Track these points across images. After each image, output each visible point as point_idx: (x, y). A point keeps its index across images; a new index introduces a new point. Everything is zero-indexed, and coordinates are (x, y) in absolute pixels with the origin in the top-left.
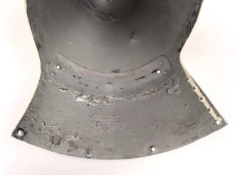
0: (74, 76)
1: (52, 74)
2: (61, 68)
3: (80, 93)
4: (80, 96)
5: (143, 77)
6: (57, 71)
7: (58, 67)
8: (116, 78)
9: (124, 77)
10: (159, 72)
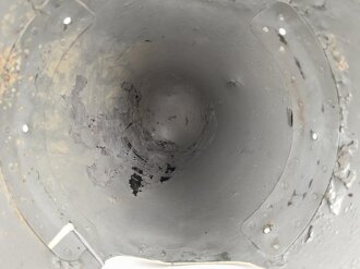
0: (289, 204)
1: (276, 247)
2: (270, 226)
3: (324, 202)
4: (329, 203)
5: (298, 64)
6: (274, 235)
7: (267, 230)
8: (301, 118)
9: (299, 102)
10: (282, 32)
